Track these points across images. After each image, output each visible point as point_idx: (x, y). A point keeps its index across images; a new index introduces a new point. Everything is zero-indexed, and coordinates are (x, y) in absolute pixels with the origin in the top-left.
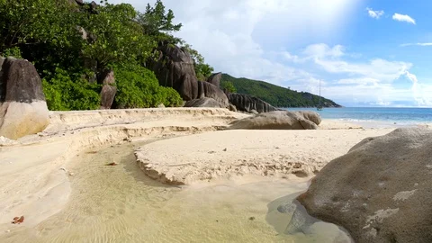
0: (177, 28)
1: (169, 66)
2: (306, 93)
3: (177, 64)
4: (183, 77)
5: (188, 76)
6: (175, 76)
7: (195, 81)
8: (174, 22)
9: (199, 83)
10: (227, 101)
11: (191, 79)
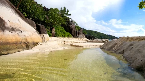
0: (70, 15)
1: (68, 26)
2: (109, 35)
3: (70, 26)
4: (72, 29)
5: (73, 29)
6: (70, 29)
7: (75, 31)
8: (69, 13)
9: (77, 31)
10: (84, 37)
11: (74, 30)
